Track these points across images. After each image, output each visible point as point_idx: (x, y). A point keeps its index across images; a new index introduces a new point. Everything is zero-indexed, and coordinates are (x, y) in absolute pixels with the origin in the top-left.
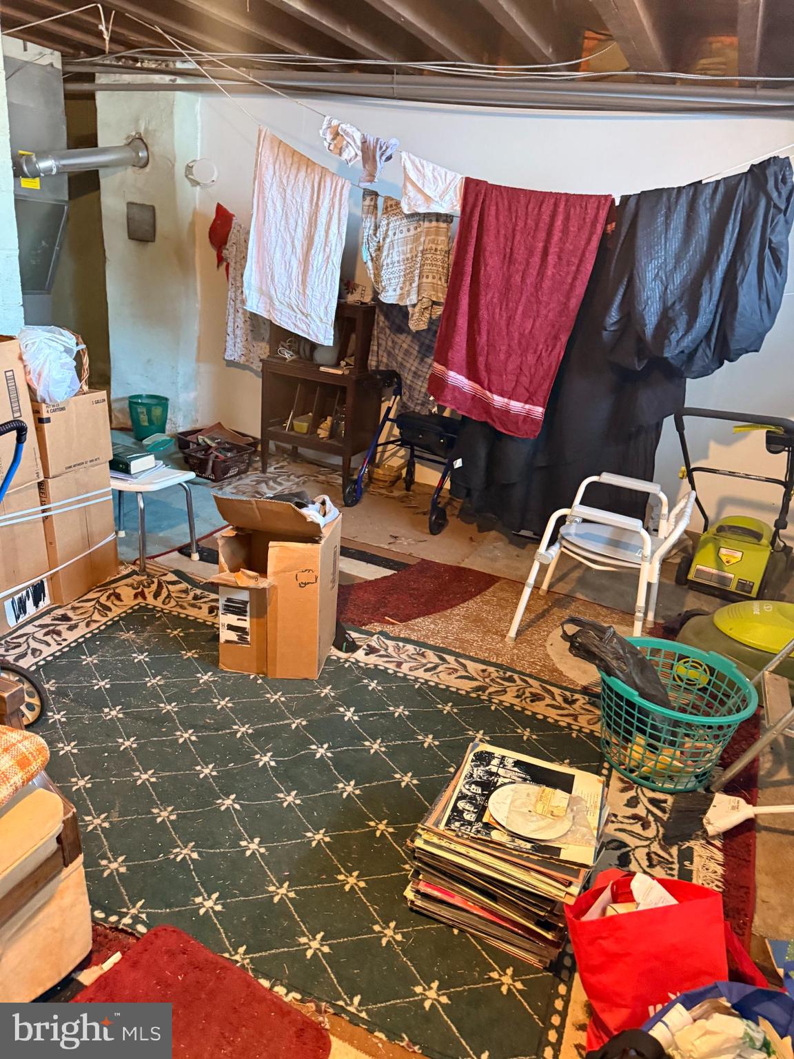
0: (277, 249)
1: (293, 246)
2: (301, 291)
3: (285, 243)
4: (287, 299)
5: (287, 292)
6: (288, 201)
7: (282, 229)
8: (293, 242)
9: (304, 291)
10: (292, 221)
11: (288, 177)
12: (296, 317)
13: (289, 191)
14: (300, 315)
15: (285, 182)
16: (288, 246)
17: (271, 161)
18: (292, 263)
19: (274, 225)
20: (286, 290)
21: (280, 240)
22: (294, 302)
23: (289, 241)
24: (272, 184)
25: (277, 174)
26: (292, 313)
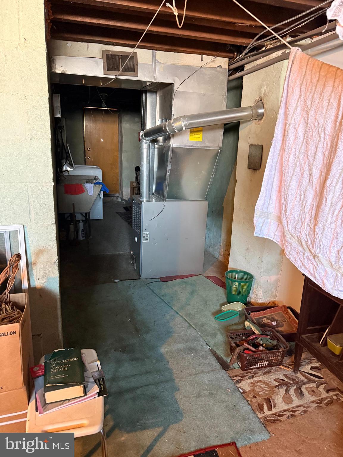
0: (294, 178)
1: (311, 175)
2: (312, 227)
3: (302, 172)
4: (297, 233)
5: (299, 226)
6: (310, 125)
7: (301, 157)
8: (310, 171)
9: (314, 227)
10: (312, 147)
11: (313, 96)
12: (304, 254)
13: (312, 114)
14: (307, 254)
15: (309, 104)
16: (305, 175)
17: (298, 83)
18: (307, 194)
19: (293, 153)
20: (298, 222)
21: (297, 170)
22: (304, 238)
23: (306, 170)
24: (296, 109)
25: (302, 96)
26: (300, 248)
